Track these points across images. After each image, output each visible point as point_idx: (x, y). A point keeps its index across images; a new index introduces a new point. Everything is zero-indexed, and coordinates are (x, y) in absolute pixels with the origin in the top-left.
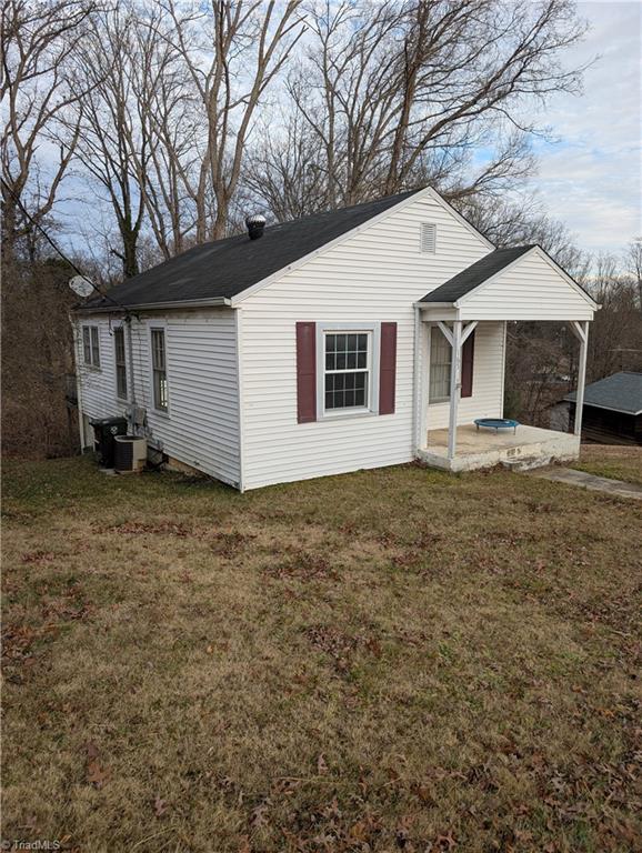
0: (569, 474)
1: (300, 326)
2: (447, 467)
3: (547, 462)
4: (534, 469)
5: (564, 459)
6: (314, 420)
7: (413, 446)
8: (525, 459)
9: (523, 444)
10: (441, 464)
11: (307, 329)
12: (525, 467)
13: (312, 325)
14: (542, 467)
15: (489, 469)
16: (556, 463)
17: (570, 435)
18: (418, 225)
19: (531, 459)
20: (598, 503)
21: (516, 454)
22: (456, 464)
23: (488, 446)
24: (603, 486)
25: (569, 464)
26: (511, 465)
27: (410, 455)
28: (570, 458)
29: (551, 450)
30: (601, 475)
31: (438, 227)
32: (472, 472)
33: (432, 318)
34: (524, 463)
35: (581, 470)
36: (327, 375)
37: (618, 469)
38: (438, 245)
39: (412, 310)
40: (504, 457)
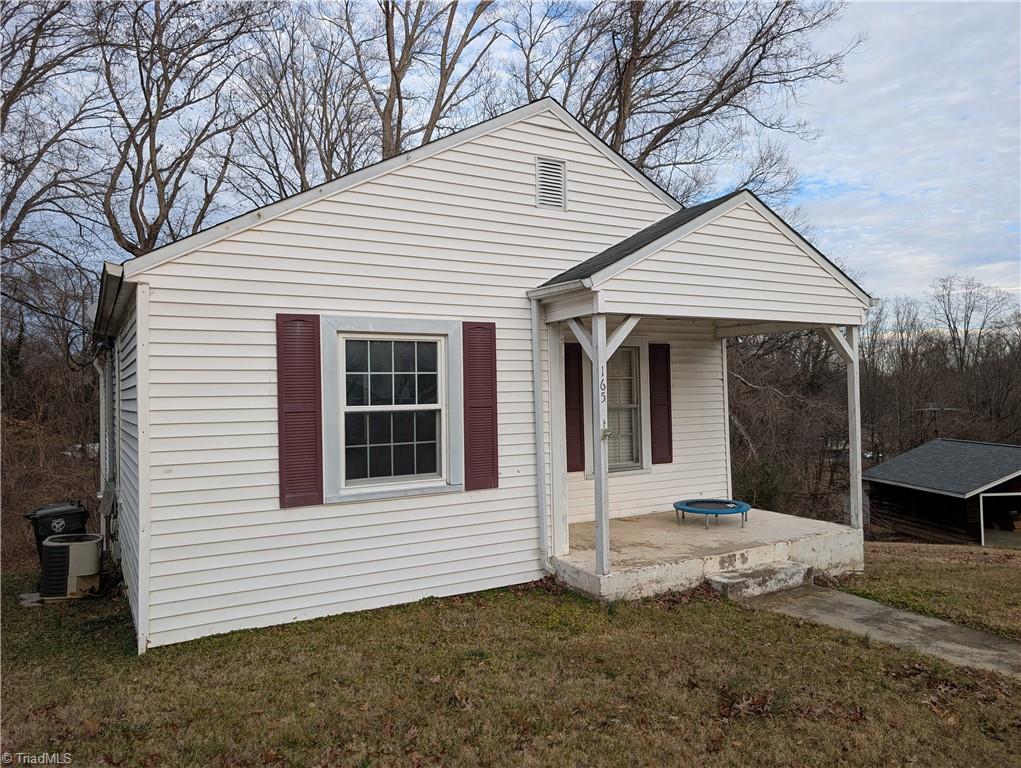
0: (840, 605)
1: (284, 322)
2: (594, 591)
3: (798, 579)
4: (771, 594)
5: (834, 572)
6: (318, 500)
7: (540, 551)
8: (754, 575)
9: (752, 545)
10: (585, 585)
11: (299, 328)
12: (755, 590)
13: (312, 322)
14: (789, 590)
15: (682, 594)
16: (817, 581)
17: (843, 528)
18: (531, 159)
19: (765, 574)
20: (891, 683)
21: (738, 565)
22: (613, 585)
23: (684, 549)
24: (908, 634)
25: (845, 583)
26: (725, 586)
27: (535, 566)
28: (848, 570)
29: (808, 555)
30: (905, 606)
31: (569, 166)
32: (646, 600)
33: (559, 314)
34: (751, 581)
35: (865, 596)
36: (348, 415)
37: (938, 593)
38: (570, 196)
39: (524, 303)
40: (713, 570)
